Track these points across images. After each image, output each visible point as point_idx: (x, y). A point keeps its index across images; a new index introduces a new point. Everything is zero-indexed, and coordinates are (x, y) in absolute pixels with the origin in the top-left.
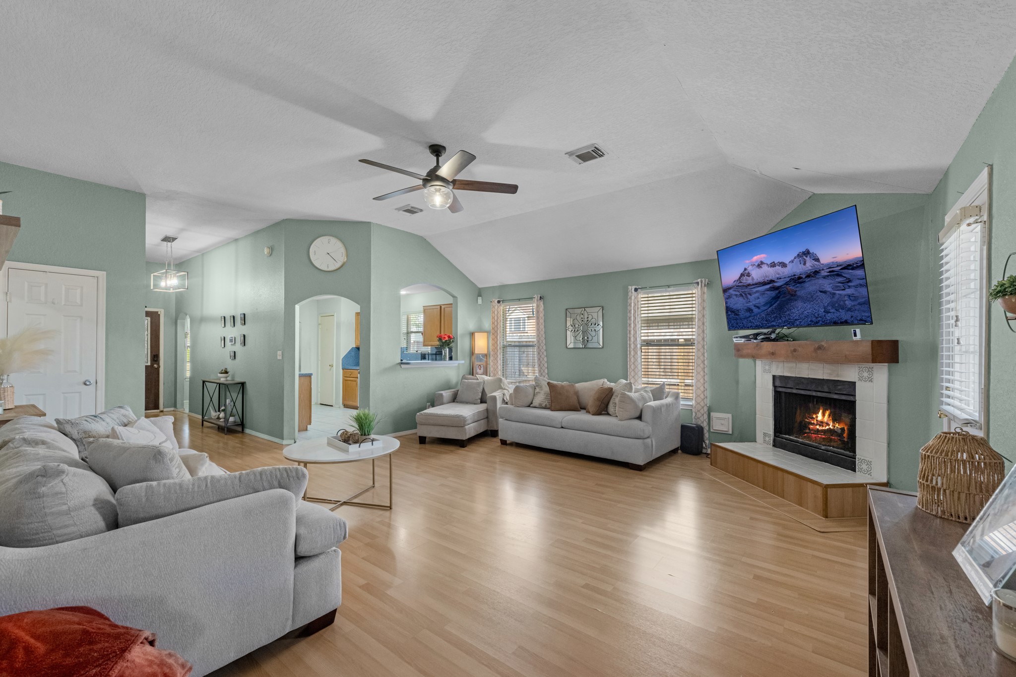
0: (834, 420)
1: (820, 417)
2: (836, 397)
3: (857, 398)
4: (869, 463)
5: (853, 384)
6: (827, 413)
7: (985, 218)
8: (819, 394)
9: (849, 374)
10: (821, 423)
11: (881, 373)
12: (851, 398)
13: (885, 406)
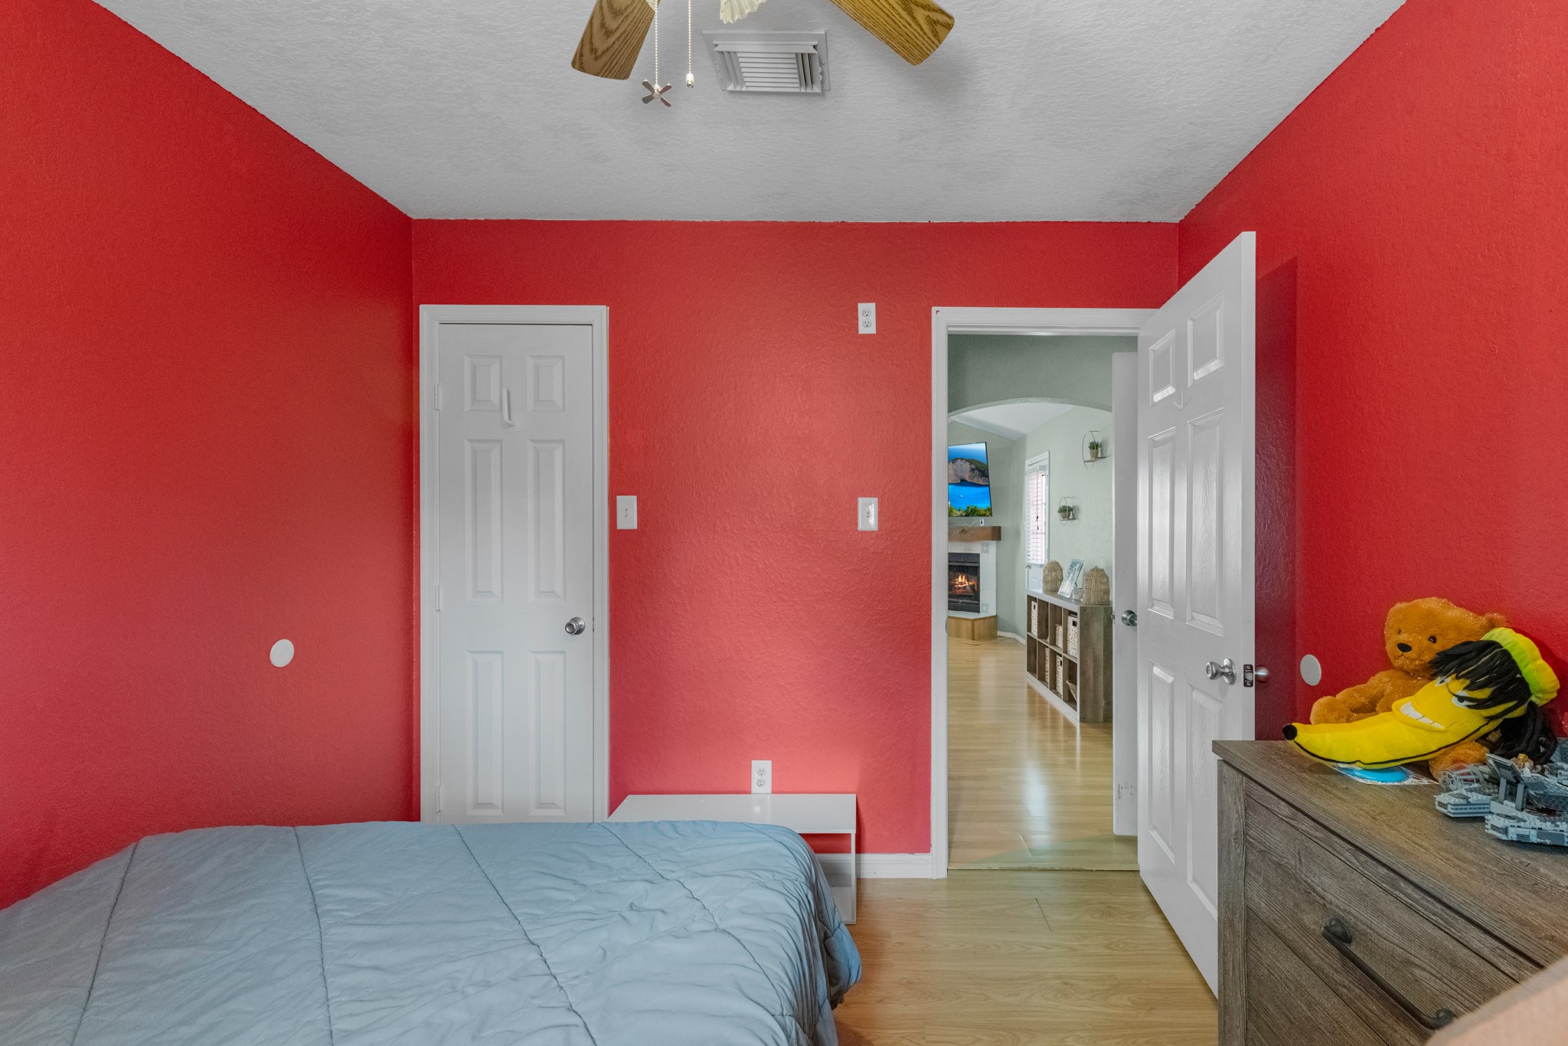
0: (968, 581)
1: (960, 579)
2: (968, 565)
3: (981, 564)
4: (987, 605)
5: (978, 555)
6: (964, 577)
7: (1047, 474)
8: (958, 564)
9: (975, 548)
10: (961, 584)
11: (993, 546)
12: (977, 565)
13: (995, 568)
